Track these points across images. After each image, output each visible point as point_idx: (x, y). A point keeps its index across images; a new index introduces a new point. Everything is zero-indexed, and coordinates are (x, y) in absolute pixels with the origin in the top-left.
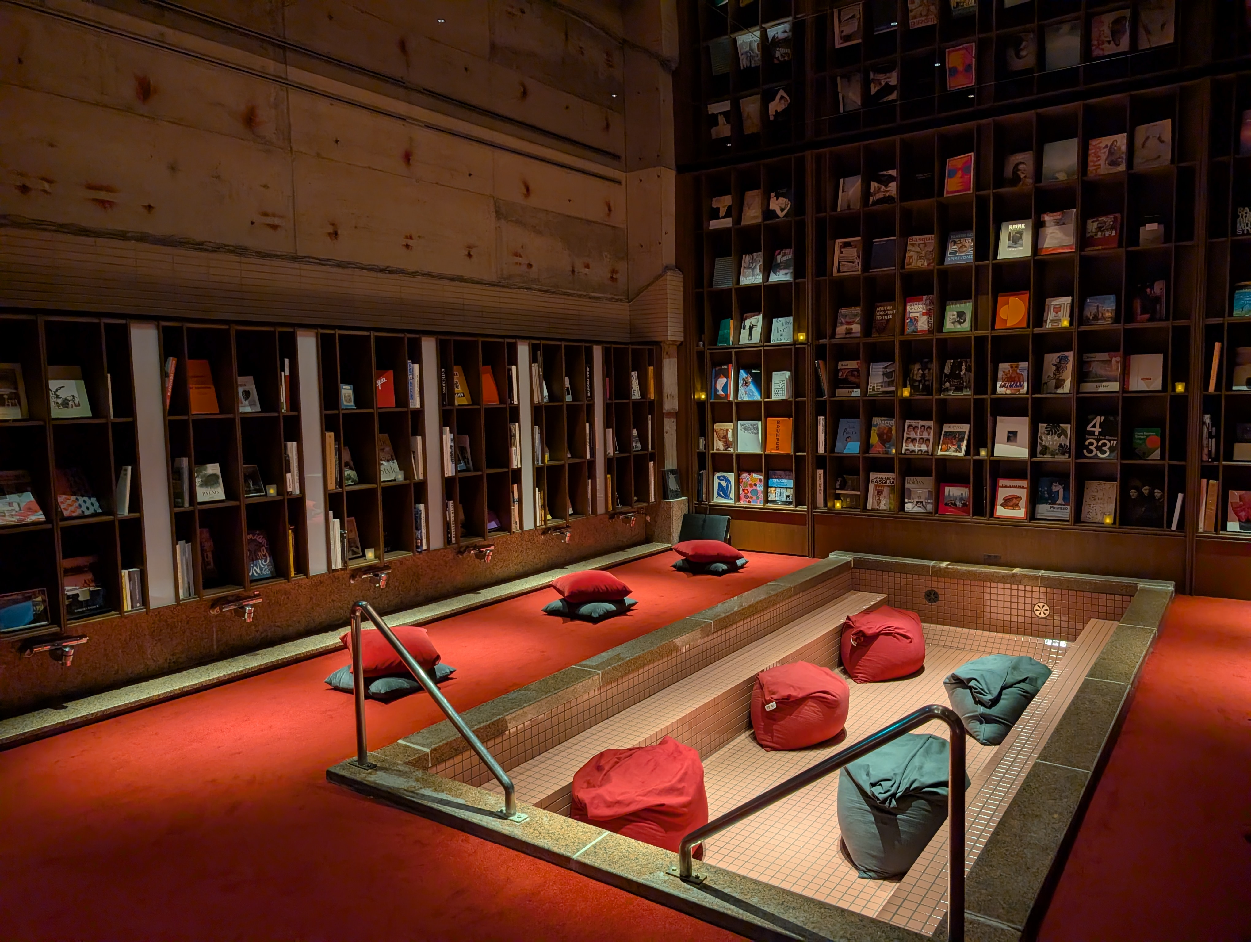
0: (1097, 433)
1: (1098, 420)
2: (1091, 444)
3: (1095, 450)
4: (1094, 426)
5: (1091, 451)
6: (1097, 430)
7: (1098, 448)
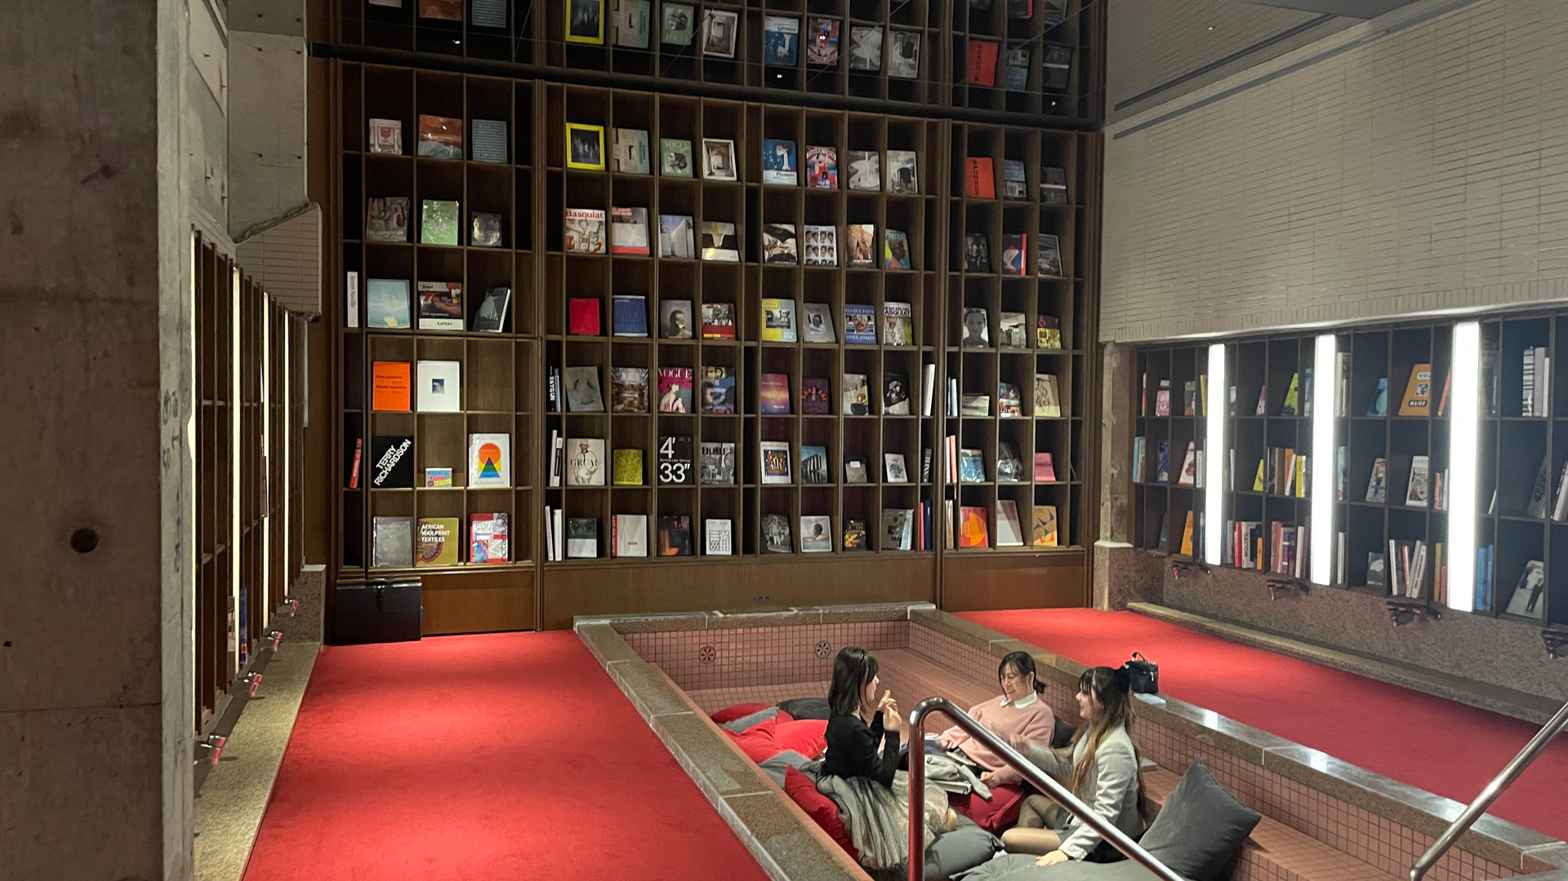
0: (670, 456)
1: (670, 441)
2: (666, 468)
3: (670, 475)
4: (667, 448)
5: (667, 477)
6: (670, 452)
7: (674, 472)
